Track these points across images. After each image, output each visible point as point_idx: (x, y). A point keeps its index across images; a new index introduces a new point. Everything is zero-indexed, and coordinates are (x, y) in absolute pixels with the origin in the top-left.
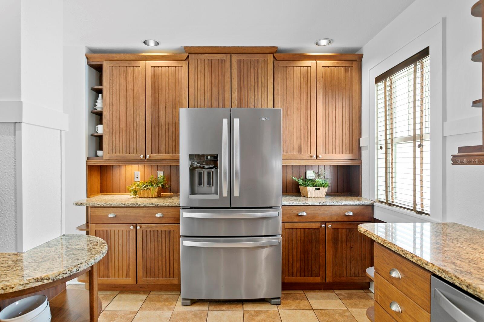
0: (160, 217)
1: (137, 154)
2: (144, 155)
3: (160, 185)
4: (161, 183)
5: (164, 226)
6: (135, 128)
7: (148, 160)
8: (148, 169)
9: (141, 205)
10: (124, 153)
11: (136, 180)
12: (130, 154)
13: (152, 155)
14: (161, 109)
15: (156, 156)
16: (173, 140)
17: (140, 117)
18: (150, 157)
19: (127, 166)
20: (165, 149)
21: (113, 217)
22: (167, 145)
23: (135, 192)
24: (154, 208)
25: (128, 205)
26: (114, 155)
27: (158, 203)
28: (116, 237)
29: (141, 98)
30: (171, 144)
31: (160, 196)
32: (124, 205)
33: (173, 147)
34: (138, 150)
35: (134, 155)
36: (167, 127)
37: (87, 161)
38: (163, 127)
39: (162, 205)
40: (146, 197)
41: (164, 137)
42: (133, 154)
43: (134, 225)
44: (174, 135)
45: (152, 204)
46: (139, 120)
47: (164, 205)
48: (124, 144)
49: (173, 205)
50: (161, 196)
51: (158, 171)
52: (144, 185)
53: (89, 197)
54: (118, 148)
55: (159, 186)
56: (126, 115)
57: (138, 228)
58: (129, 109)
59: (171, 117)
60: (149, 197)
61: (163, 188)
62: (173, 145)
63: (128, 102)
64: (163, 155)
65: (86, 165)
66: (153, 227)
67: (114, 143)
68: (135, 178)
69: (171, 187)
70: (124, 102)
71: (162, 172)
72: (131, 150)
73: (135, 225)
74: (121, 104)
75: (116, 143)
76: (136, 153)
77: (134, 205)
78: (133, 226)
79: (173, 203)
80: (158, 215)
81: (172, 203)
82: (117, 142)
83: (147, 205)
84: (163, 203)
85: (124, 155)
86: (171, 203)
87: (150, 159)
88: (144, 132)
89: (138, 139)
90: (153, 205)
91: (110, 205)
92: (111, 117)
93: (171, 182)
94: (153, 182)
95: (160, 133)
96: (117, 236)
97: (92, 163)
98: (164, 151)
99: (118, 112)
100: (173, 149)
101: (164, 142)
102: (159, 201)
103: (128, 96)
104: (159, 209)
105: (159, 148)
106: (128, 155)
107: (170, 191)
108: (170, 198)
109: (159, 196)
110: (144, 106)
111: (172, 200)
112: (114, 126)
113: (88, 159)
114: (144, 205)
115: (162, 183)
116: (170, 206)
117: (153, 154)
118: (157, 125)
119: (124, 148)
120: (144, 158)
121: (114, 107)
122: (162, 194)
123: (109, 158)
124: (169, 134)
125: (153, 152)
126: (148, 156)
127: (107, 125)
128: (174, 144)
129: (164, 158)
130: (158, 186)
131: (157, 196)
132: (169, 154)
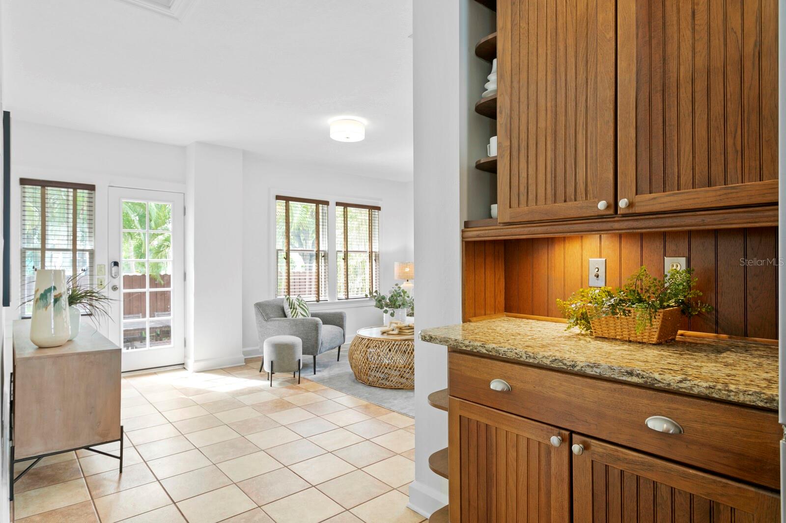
0: (664, 434)
1: (586, 199)
2: (612, 201)
3: (672, 303)
4: (676, 295)
5: (686, 477)
6: (581, 120)
7: (624, 215)
8: (630, 251)
9: (589, 371)
10: (549, 202)
11: (593, 281)
12: (565, 201)
13: (639, 198)
14: (672, 30)
15: (654, 198)
16: (730, 128)
17: (596, 83)
18: (631, 205)
19: (567, 245)
20: (693, 169)
21: (502, 392)
22: (701, 154)
23: (584, 319)
24: (638, 390)
25: (545, 360)
26: (524, 208)
27: (657, 376)
28: (510, 454)
29: (600, 17)
30: (718, 145)
31: (674, 339)
32: (531, 361)
33: (730, 157)
34: (590, 188)
35: (579, 203)
36: (701, 86)
37: (463, 231)
38: (682, 90)
39: (674, 386)
40: (618, 337)
41: (687, 127)
42: (575, 200)
43: (564, 432)
44: (732, 107)
45: (631, 374)
46: (596, 89)
47: (681, 385)
48: (549, 176)
49: (732, 398)
50: (678, 338)
51: (665, 255)
52: (612, 297)
53: (470, 321)
54: (532, 188)
55: (668, 306)
56: (553, 88)
57: (576, 448)
58: (563, 69)
59: (718, 42)
60: (630, 341)
61: (683, 312)
62: (730, 150)
63: (561, 47)
64: (680, 193)
65: (462, 241)
66: (633, 462)
67: (524, 175)
68: (592, 276)
69: (717, 311)
70: (549, 52)
71: (683, 261)
72: (570, 190)
73: (567, 433)
74: (542, 60)
75: (528, 175)
76: (584, 196)
77: (565, 364)
78: (559, 434)
79: (732, 387)
80: (656, 424)
81: (726, 384)
82: (530, 173)
83: (608, 374)
84: (679, 378)
85: (550, 206)
86: (719, 386)
87: (631, 211)
88: (612, 124)
89: (592, 153)
90: (635, 379)
91: (494, 353)
92: (516, 105)
93: (717, 293)
94: (647, 291)
95: (672, 115)
96: (512, 454)
97: (474, 234)
98: (686, 177)
99: (533, 87)
100: (730, 166)
101: (686, 147)
102: (664, 364)
103: (560, 31)
104: (663, 402)
105: (668, 171)
106: (559, 204)
107: (714, 327)
108: (712, 356)
109: (666, 340)
110: (609, 41)
111: (727, 365)
112: (523, 128)
113: (467, 225)
114: (598, 371)
115: (681, 298)
116: (714, 395)
117: (642, 194)
118: (660, 88)
119: (549, 186)
120: (611, 212)
121: (524, 75)
122: (680, 332)
123: (511, 218)
124: (709, 109)
125: (645, 185)
126: (622, 203)
127: (506, 131)
128: (734, 144)
129: (691, 202)
130: (665, 304)
131: (659, 338)
132: (709, 185)
